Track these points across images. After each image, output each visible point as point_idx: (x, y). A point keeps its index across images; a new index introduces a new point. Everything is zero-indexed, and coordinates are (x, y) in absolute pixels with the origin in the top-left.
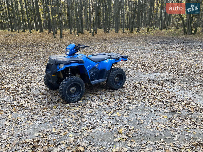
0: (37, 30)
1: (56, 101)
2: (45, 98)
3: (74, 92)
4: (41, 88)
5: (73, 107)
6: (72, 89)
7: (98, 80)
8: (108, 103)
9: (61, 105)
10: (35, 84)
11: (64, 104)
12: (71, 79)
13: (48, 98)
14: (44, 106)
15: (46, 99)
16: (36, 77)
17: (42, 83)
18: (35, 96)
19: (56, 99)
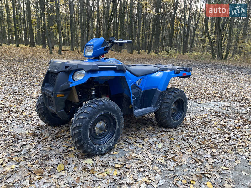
0: (26, 45)
1: (61, 150)
2: (38, 143)
3: (102, 133)
4: (30, 122)
5: (103, 166)
6: (99, 125)
7: (145, 109)
8: (174, 157)
9: (73, 161)
10: (17, 115)
11: (81, 160)
12: (100, 104)
13: (44, 143)
14: (36, 165)
15: (39, 147)
16: (22, 102)
17: (31, 112)
18: (16, 139)
19: (61, 145)
